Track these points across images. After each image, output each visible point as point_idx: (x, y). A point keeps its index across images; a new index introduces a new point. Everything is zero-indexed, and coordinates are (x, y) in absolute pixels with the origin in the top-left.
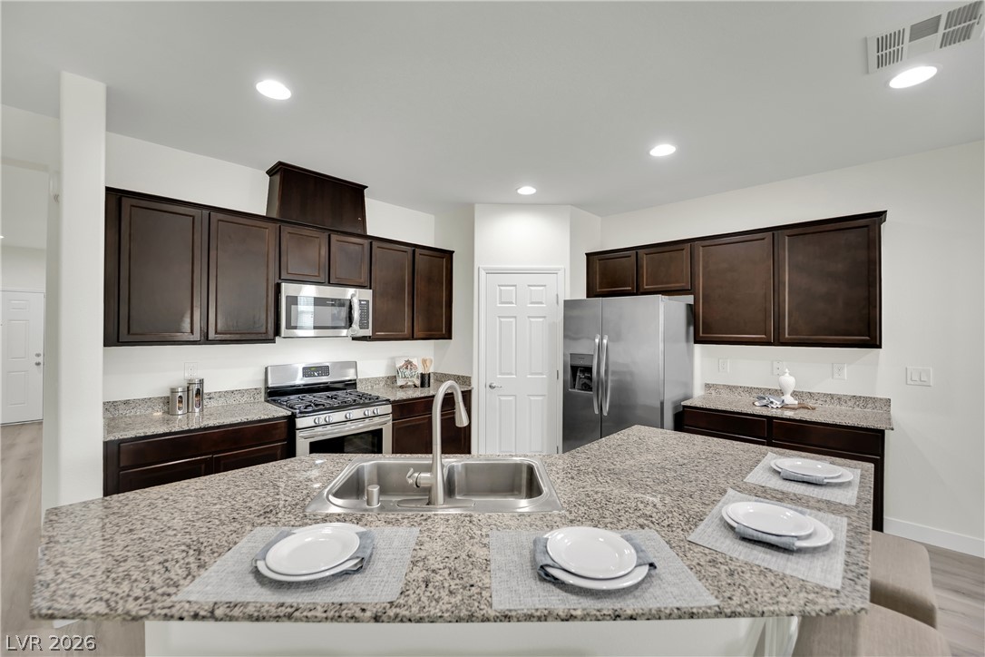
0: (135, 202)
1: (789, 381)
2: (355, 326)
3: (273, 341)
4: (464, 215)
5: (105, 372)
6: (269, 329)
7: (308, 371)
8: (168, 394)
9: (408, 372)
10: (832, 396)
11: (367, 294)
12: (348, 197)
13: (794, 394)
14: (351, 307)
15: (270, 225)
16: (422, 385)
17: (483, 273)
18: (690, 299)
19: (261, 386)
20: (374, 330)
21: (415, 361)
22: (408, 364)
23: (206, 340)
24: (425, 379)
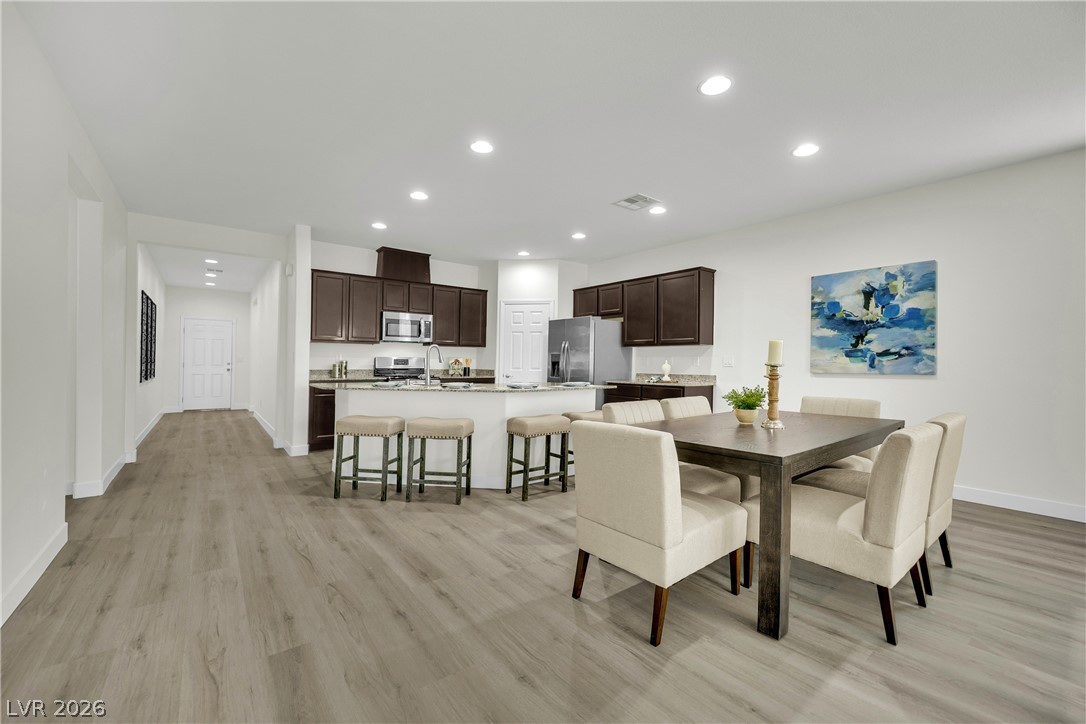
0: (319, 274)
1: (666, 368)
2: (422, 335)
3: (378, 342)
4: (492, 269)
5: (311, 355)
6: (377, 334)
7: (397, 362)
8: (331, 368)
9: (456, 367)
10: (691, 376)
11: (430, 318)
12: (420, 262)
13: (670, 376)
14: (420, 325)
15: (378, 281)
16: (465, 375)
17: (503, 304)
18: (622, 319)
19: (372, 368)
20: (434, 338)
21: (461, 360)
22: (457, 361)
23: (348, 341)
24: (466, 371)
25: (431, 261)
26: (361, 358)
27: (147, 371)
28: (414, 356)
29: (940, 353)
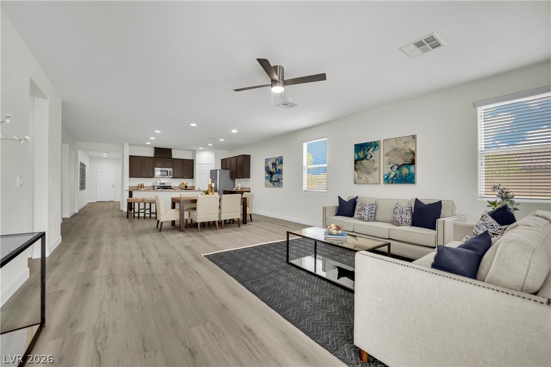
0: (132, 157)
1: (239, 185)
2: (169, 175)
3: (153, 178)
4: (194, 152)
5: (129, 182)
6: (153, 175)
7: (161, 184)
9: (182, 185)
11: (172, 169)
12: (168, 151)
14: (167, 172)
15: (154, 158)
19: (152, 186)
20: (173, 176)
21: (184, 183)
23: (142, 177)
24: (186, 187)
25: (172, 150)
26: (148, 182)
27: (83, 186)
28: (167, 181)
29: (283, 181)
